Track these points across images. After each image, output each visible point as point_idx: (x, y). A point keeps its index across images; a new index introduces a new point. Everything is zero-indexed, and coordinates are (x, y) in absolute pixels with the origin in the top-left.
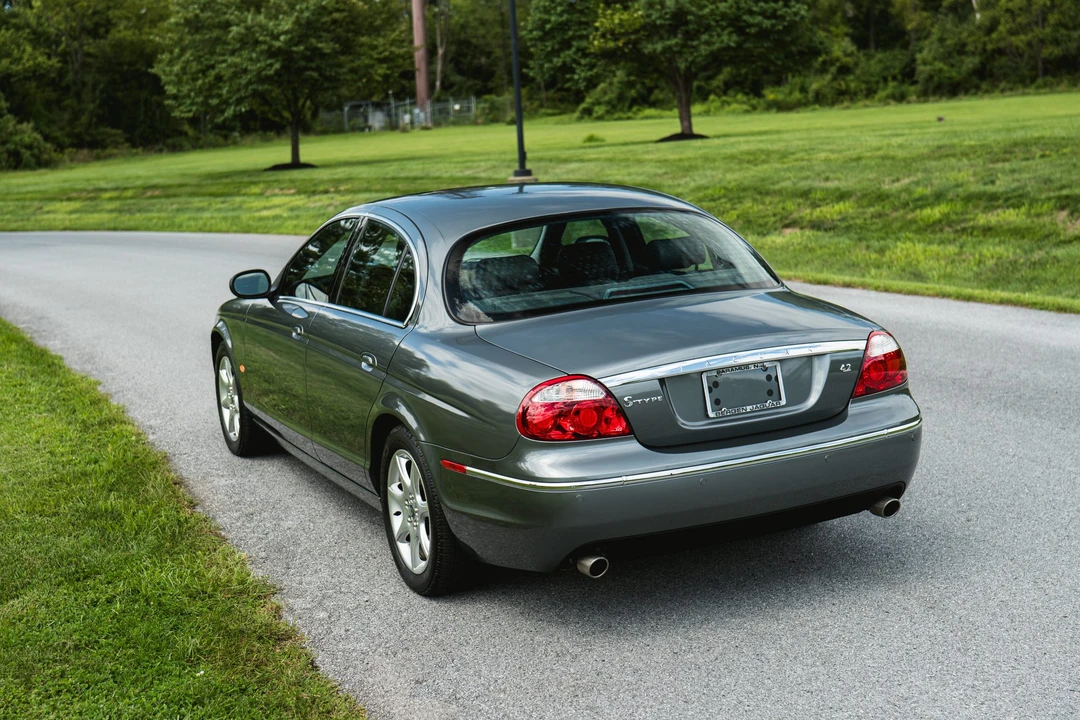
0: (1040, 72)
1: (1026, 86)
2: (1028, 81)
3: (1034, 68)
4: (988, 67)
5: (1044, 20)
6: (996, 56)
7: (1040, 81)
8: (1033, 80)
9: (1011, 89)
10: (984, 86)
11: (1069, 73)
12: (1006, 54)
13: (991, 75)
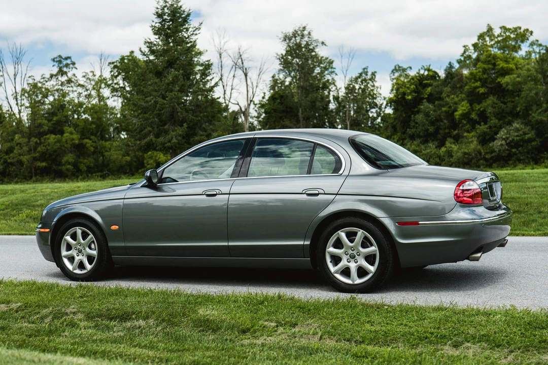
0: (33, 174)
1: (28, 180)
2: (28, 179)
3: (30, 172)
4: (8, 170)
5: (35, 149)
6: (10, 166)
7: (34, 178)
8: (31, 178)
9: (21, 182)
10: (6, 180)
11: (47, 175)
12: (14, 165)
13: (9, 175)
